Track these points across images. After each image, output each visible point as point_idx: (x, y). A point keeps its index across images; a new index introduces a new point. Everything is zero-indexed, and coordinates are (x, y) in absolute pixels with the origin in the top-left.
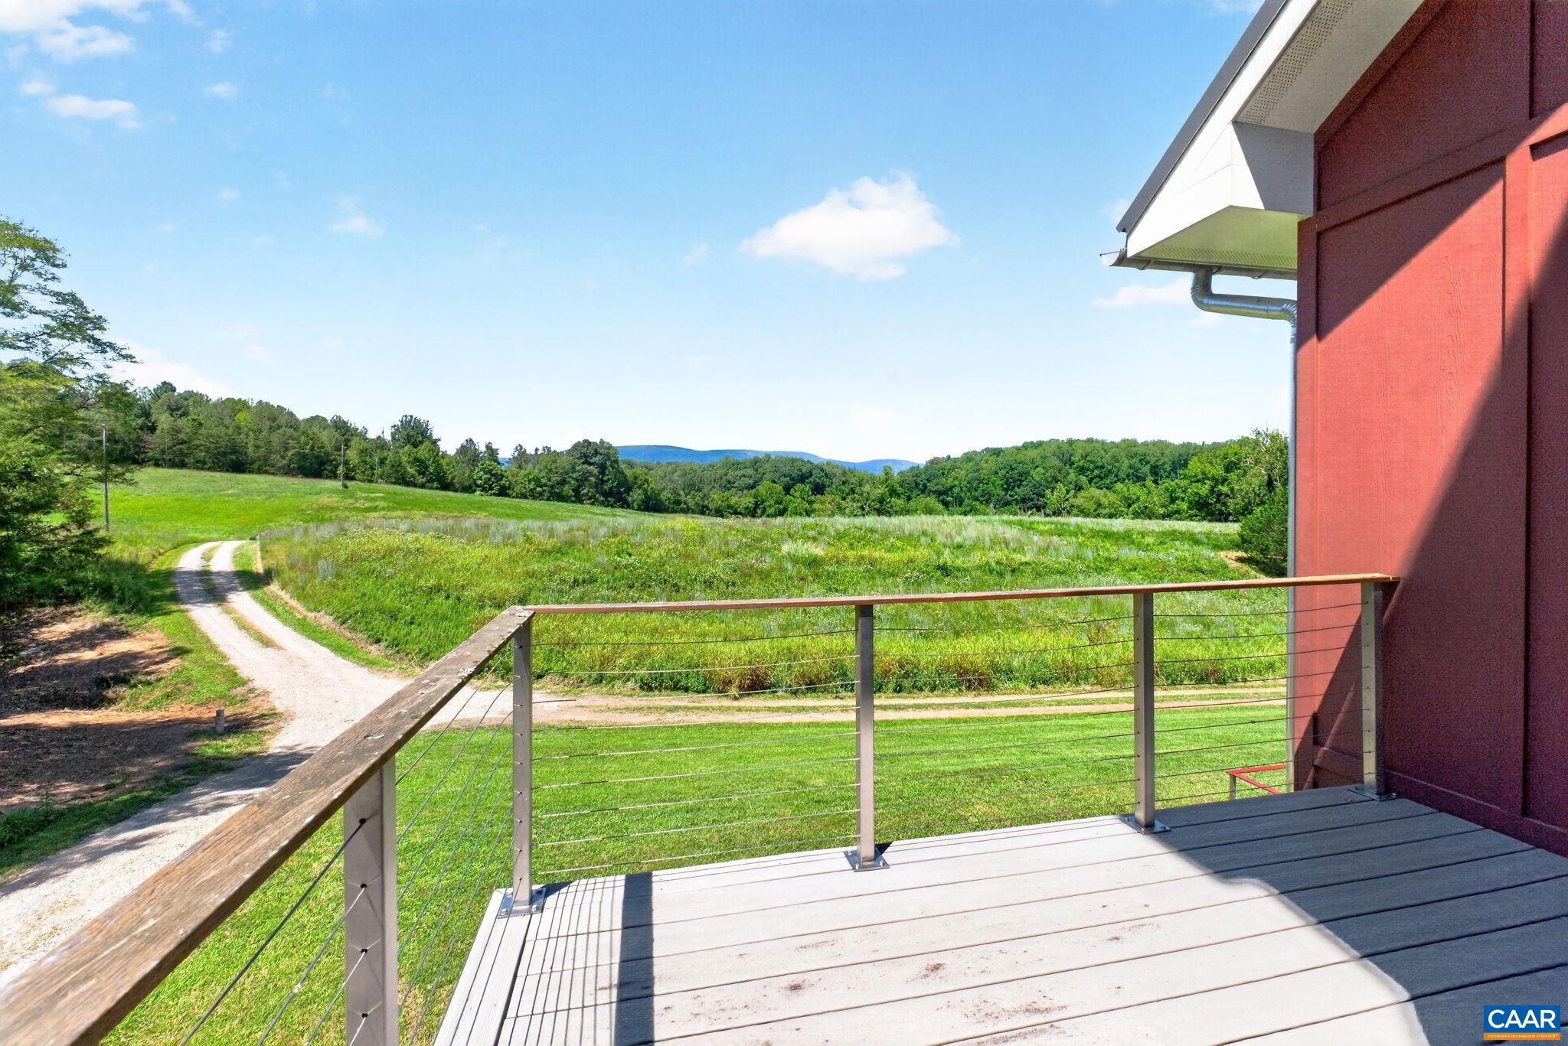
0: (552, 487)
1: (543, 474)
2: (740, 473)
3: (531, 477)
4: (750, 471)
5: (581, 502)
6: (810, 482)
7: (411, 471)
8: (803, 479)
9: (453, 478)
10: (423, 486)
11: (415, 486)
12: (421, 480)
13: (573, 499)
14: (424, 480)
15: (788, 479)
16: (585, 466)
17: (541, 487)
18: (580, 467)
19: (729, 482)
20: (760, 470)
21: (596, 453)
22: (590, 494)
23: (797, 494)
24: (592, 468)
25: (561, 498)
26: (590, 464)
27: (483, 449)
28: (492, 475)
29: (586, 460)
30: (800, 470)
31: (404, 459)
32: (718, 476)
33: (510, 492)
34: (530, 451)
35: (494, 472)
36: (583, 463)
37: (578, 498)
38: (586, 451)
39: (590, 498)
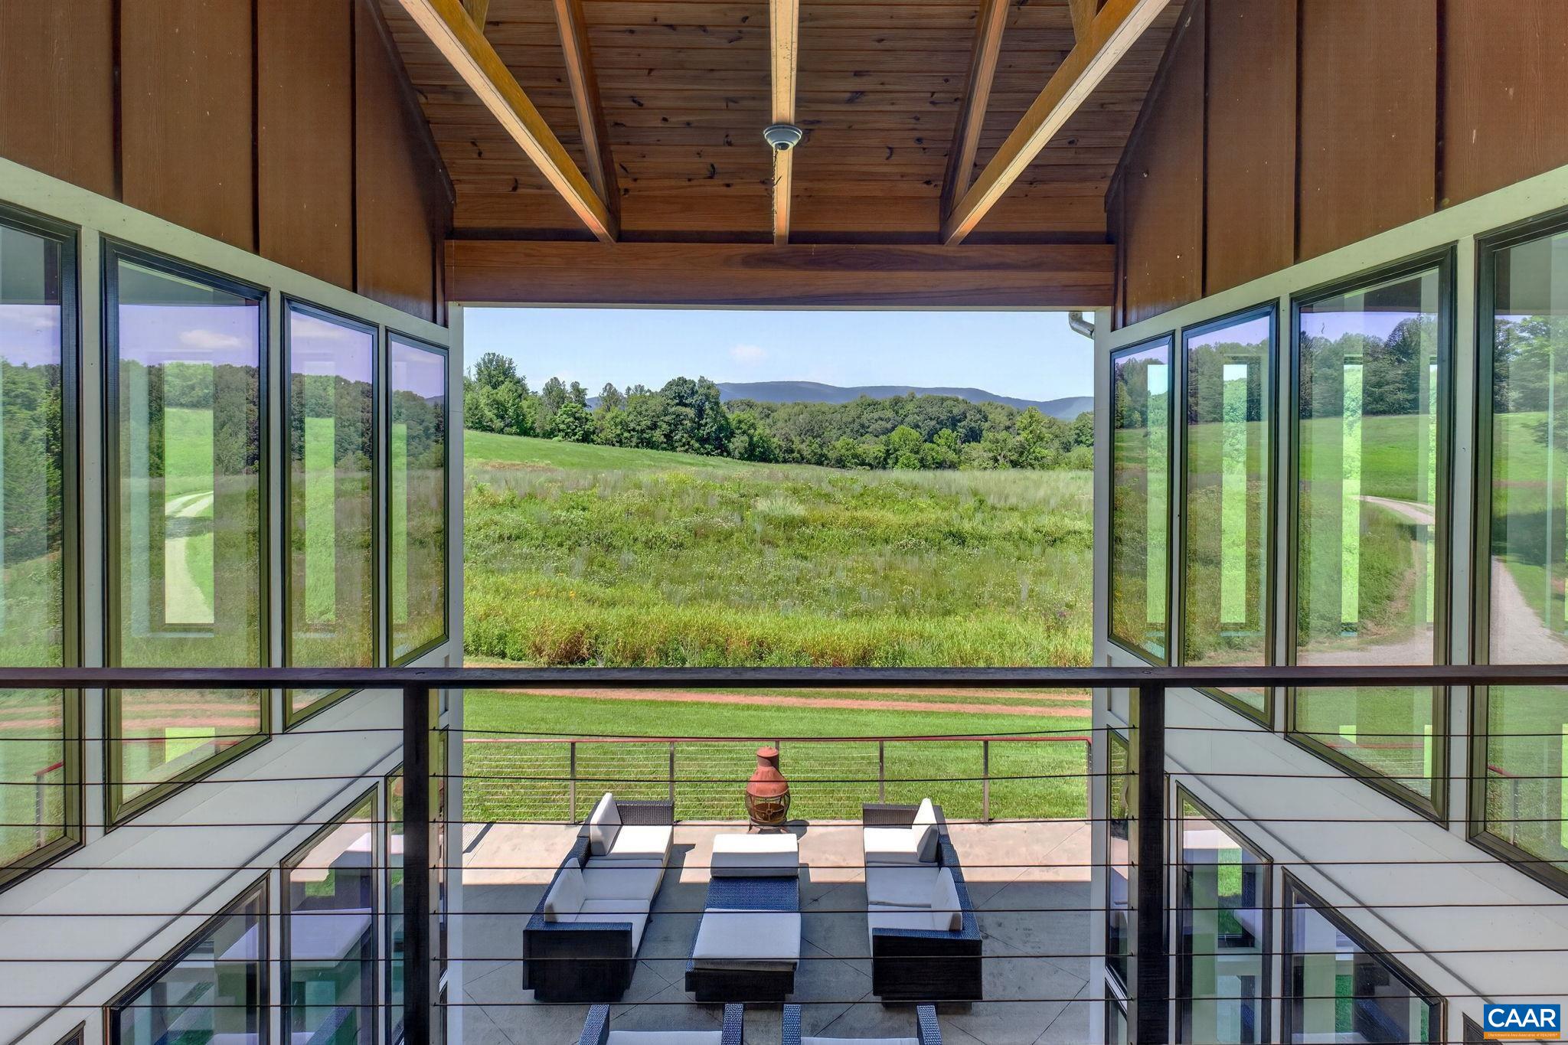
0: (643, 431)
1: (631, 417)
2: (876, 415)
3: (618, 420)
4: (890, 414)
5: (674, 449)
6: (964, 427)
7: (489, 414)
8: (954, 422)
9: (533, 423)
10: (501, 431)
11: (492, 430)
12: (498, 424)
13: (665, 445)
14: (502, 424)
15: (933, 423)
16: (679, 407)
17: (629, 432)
18: (674, 409)
19: (863, 426)
20: (900, 412)
21: (693, 393)
22: (684, 440)
23: (942, 441)
24: (688, 410)
25: (650, 444)
26: (686, 405)
27: (568, 388)
28: (576, 419)
29: (681, 401)
30: (951, 412)
31: (483, 401)
32: (850, 420)
33: (595, 437)
34: (622, 390)
35: (577, 415)
36: (677, 404)
37: (670, 444)
38: (681, 392)
39: (684, 445)
